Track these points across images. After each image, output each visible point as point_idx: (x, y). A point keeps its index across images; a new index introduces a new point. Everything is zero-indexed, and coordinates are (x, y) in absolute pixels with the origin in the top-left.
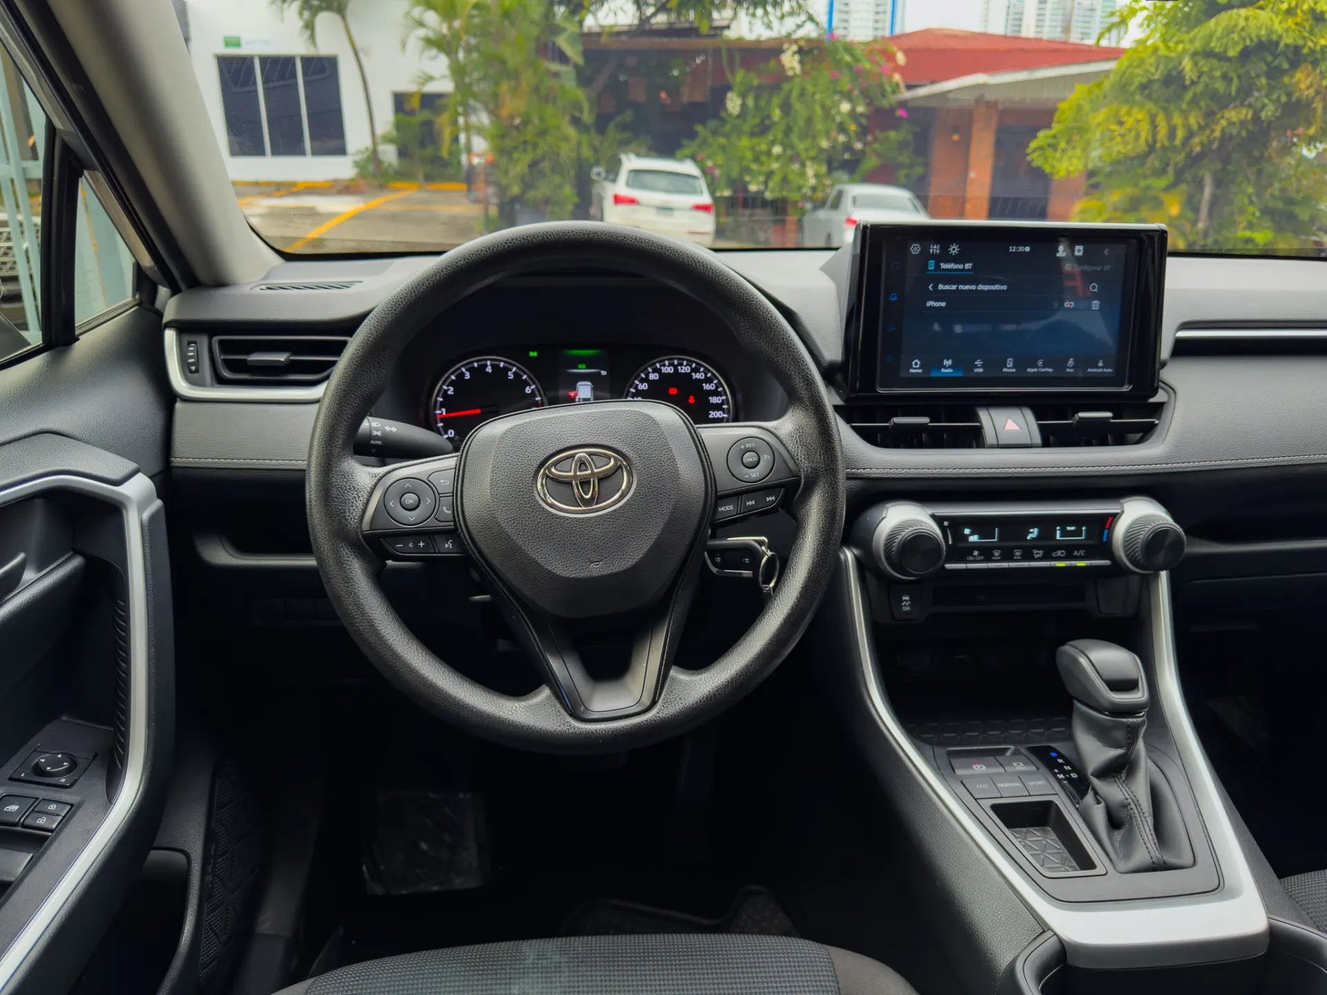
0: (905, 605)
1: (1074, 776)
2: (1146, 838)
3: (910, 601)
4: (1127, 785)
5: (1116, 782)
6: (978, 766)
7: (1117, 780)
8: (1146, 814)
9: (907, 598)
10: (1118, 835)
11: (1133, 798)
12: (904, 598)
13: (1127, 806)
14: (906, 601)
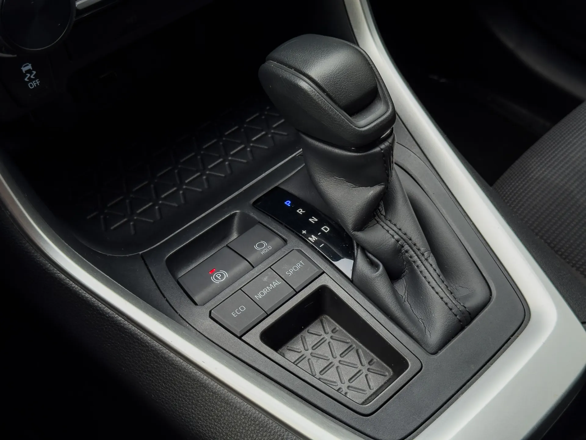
0: (31, 80)
1: (326, 229)
2: (431, 279)
3: (34, 70)
4: (390, 221)
5: (378, 222)
6: (217, 275)
7: (379, 220)
8: (422, 249)
9: (29, 67)
10: (402, 287)
11: (404, 237)
12: (24, 69)
13: (401, 250)
14: (29, 71)
